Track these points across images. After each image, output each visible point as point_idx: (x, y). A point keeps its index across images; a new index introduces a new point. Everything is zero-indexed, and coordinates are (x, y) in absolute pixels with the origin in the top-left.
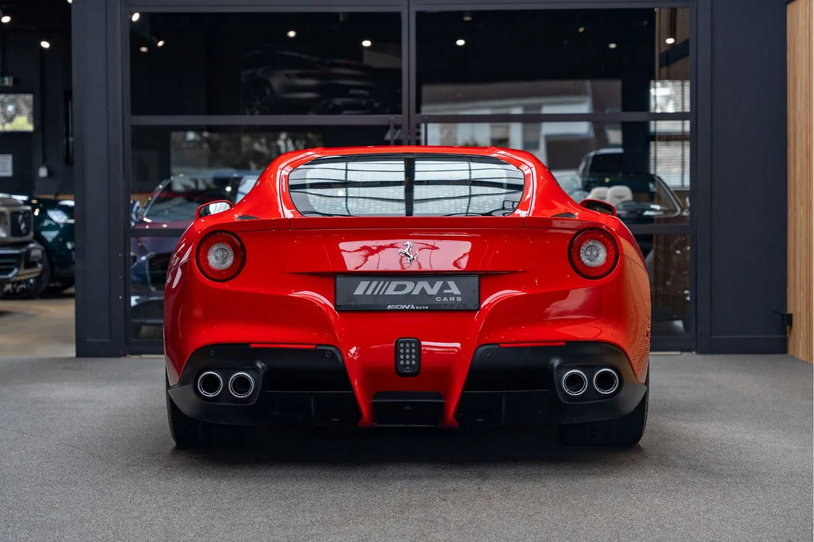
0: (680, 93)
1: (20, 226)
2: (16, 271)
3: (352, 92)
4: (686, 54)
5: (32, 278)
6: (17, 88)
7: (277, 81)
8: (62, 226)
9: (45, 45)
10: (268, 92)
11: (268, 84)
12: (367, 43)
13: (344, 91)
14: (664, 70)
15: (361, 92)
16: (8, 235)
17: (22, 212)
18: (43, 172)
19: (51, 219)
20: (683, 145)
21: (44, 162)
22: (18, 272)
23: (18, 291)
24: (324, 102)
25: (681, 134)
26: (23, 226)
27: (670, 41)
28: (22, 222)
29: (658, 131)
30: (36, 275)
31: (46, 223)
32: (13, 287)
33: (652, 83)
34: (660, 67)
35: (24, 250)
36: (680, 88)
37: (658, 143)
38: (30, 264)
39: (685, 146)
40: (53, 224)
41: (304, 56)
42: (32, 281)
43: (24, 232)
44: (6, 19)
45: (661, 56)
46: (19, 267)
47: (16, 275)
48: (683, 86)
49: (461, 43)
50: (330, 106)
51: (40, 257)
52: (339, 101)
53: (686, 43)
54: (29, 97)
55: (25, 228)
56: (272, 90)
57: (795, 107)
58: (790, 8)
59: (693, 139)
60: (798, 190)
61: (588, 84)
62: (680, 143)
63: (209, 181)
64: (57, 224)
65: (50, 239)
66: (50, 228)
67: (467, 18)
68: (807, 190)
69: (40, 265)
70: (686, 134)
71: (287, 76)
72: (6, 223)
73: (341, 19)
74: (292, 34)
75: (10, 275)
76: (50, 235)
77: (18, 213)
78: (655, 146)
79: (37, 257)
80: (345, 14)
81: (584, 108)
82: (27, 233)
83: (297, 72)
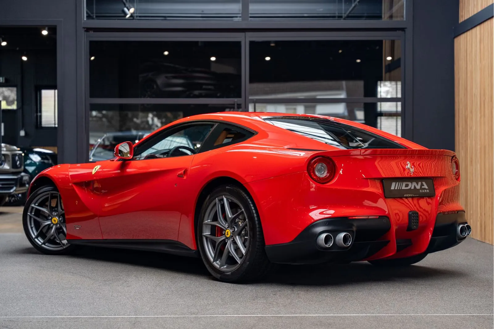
0: (395, 89)
1: (16, 163)
2: (15, 188)
3: (204, 87)
4: (399, 66)
5: (20, 193)
6: (7, 84)
7: (160, 81)
8: (37, 163)
9: (25, 58)
10: (155, 87)
11: (155, 82)
12: (213, 59)
13: (199, 86)
14: (388, 74)
15: (210, 87)
16: (10, 168)
17: (18, 154)
18: (22, 133)
19: (32, 160)
20: (397, 119)
21: (23, 128)
22: (16, 189)
23: (12, 201)
24: (188, 93)
25: (395, 112)
26: (18, 163)
27: (389, 58)
28: (18, 160)
29: (382, 111)
30: (23, 191)
31: (28, 162)
32: (9, 199)
33: (379, 83)
34: (386, 73)
35: (19, 176)
36: (395, 86)
37: (383, 118)
38: (22, 185)
39: (398, 120)
40: (33, 162)
41: (177, 66)
42: (20, 195)
43: (19, 166)
44: (4, 44)
45: (386, 66)
46: (16, 186)
47: (15, 191)
48: (397, 85)
49: (268, 59)
50: (192, 95)
51: (28, 180)
52: (197, 92)
53: (399, 60)
54: (15, 89)
55: (19, 164)
56: (157, 85)
57: (459, 95)
58: (456, 40)
59: (403, 115)
60: (461, 141)
61: (344, 83)
62: (395, 117)
63: (111, 139)
64: (35, 163)
65: (31, 171)
66: (31, 165)
67: (272, 45)
68: (465, 141)
69: (27, 186)
70: (398, 112)
71: (166, 77)
72: (9, 161)
73: (200, 44)
74: (166, 53)
75: (12, 191)
76: (31, 169)
77: (16, 155)
78: (381, 119)
79: (26, 180)
80: (202, 42)
81: (343, 95)
82: (20, 167)
83: (173, 75)
